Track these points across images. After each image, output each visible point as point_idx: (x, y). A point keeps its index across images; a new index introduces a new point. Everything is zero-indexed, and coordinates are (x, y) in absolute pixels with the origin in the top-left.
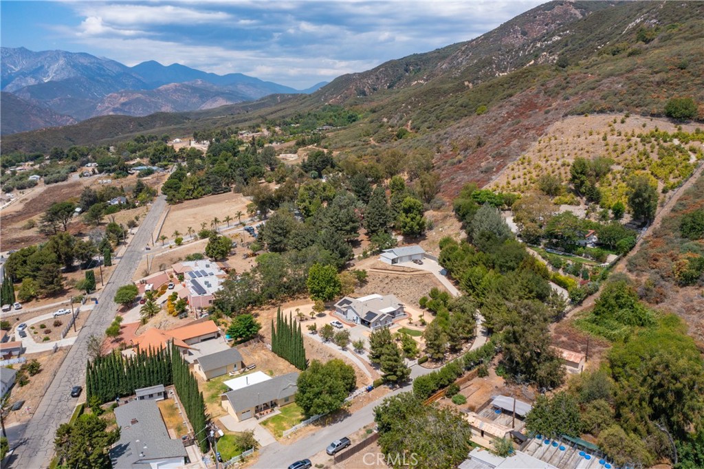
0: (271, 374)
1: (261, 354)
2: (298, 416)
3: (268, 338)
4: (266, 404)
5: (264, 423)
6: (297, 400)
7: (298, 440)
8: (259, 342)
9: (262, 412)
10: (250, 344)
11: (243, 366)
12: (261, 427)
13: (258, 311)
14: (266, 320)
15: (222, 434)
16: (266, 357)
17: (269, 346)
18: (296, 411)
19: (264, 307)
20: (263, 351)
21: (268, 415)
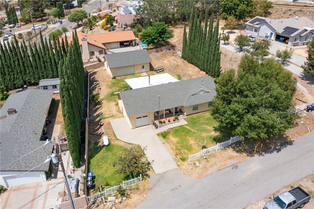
0: (179, 77)
1: (171, 59)
2: (209, 131)
3: (180, 46)
4: (169, 110)
5: (164, 135)
6: (216, 112)
7: (211, 170)
8: (170, 50)
9: (163, 120)
10: (162, 51)
11: (152, 68)
12: (159, 141)
13: (172, 29)
14: (178, 34)
15: (106, 143)
16: (175, 62)
17: (180, 53)
18: (207, 124)
19: (178, 26)
20: (173, 57)
21: (170, 125)
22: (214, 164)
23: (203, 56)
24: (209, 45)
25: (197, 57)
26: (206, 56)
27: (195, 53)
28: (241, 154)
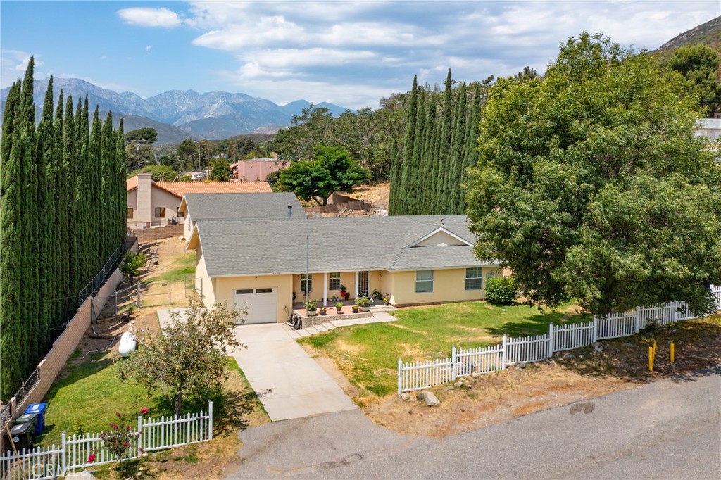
2: (473, 334)
4: (342, 288)
8: (360, 210)
10: (336, 211)
12: (301, 352)
17: (383, 213)
18: (463, 322)
21: (342, 320)
22: (496, 401)
23: (444, 194)
24: (459, 158)
25: (427, 204)
26: (453, 189)
27: (421, 195)
28: (600, 379)
